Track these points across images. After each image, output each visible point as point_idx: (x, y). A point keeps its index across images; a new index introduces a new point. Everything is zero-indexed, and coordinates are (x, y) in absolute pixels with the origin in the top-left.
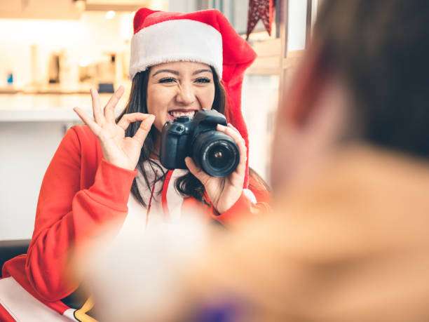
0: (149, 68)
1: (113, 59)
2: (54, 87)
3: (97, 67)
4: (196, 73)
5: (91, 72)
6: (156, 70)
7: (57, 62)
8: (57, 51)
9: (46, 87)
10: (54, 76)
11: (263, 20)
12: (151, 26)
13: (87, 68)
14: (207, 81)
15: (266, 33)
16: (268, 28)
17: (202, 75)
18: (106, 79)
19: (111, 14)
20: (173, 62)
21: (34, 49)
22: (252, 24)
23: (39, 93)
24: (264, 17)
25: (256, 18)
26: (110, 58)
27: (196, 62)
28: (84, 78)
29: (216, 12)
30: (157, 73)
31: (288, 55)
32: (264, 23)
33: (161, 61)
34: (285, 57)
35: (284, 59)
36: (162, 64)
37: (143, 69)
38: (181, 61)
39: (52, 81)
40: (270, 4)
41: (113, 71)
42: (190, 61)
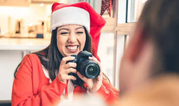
0: (57, 28)
1: (43, 24)
2: (18, 35)
3: (36, 27)
4: (77, 29)
5: (33, 29)
6: (59, 29)
7: (19, 24)
8: (19, 20)
9: (14, 35)
10: (18, 30)
11: (107, 10)
13: (32, 27)
15: (108, 16)
16: (109, 13)
18: (40, 32)
19: (42, 5)
20: (66, 25)
21: (9, 19)
22: (103, 12)
24: (108, 9)
25: (105, 9)
26: (41, 23)
27: (76, 25)
28: (30, 31)
29: (85, 3)
31: (118, 25)
32: (108, 11)
33: (61, 25)
34: (117, 26)
35: (116, 27)
36: (61, 26)
38: (69, 24)
39: (17, 32)
40: (111, 3)
41: (43, 29)
42: (74, 25)
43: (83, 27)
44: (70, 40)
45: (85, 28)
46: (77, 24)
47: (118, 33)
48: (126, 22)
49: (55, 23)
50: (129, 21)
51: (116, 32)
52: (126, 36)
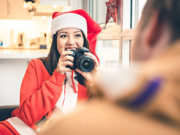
0: (57, 32)
1: (45, 35)
2: (21, 47)
4: (75, 32)
5: (35, 41)
7: (21, 37)
8: (21, 33)
9: (17, 47)
10: (20, 42)
11: (113, 17)
13: (33, 40)
14: (80, 36)
15: (114, 23)
16: (115, 21)
18: (43, 43)
19: (44, 17)
20: (65, 29)
21: (12, 32)
22: (108, 19)
23: (15, 49)
24: (113, 16)
25: (110, 17)
26: (44, 35)
28: (32, 44)
30: (59, 34)
31: (123, 31)
32: (113, 18)
34: (122, 32)
35: (121, 33)
37: (55, 33)
38: (68, 28)
39: (20, 45)
40: (116, 11)
41: (45, 40)
42: (72, 28)
43: (80, 31)
44: (69, 43)
47: (124, 38)
49: (55, 27)
51: (122, 37)
52: (130, 41)
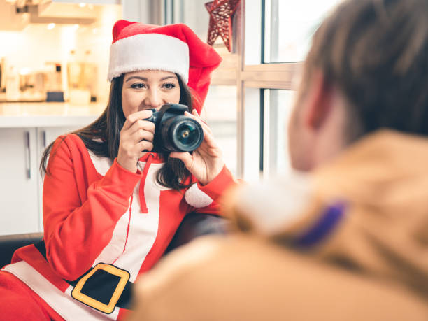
0: (123, 75)
4: (163, 79)
6: (129, 76)
12: (125, 39)
14: (173, 86)
16: (227, 45)
17: (169, 81)
20: (142, 71)
22: (212, 41)
24: (223, 34)
25: (216, 35)
27: (162, 71)
29: (180, 25)
30: (129, 79)
32: (223, 39)
33: (132, 70)
34: (243, 70)
36: (133, 72)
37: (118, 75)
38: (149, 70)
42: (157, 70)
43: (175, 76)
44: (150, 102)
45: (179, 77)
46: (164, 69)
47: (246, 84)
48: (263, 62)
50: (267, 60)
51: (243, 82)
52: (262, 91)
